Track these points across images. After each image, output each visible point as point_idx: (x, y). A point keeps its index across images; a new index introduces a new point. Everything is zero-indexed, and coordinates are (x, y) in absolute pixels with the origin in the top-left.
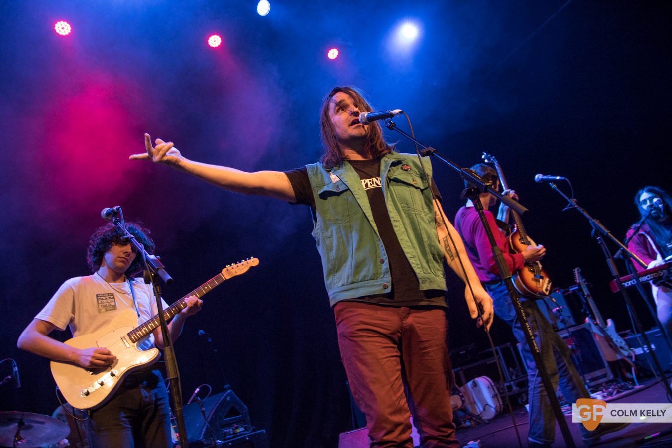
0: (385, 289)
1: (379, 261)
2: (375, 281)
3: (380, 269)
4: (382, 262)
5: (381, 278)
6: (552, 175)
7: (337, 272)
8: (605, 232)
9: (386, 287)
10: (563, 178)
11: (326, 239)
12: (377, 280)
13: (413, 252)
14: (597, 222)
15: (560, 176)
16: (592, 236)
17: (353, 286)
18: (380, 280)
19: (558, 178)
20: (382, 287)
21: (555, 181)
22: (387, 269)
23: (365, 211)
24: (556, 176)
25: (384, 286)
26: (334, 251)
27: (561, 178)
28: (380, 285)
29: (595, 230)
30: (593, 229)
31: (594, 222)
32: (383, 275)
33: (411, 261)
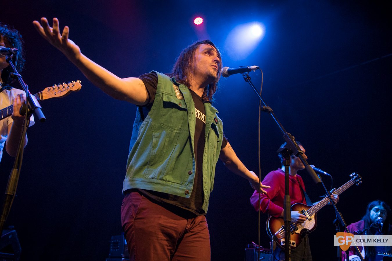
0: (186, 194)
1: (188, 171)
2: (180, 185)
3: (187, 178)
4: (190, 173)
5: (185, 185)
6: (321, 170)
7: (151, 165)
8: (344, 224)
9: (187, 193)
10: (329, 175)
11: (154, 137)
12: (182, 186)
13: (207, 179)
14: (340, 214)
15: (327, 172)
16: (334, 223)
17: (161, 182)
18: (184, 186)
19: (325, 173)
20: (184, 192)
21: (322, 175)
22: (192, 180)
23: (191, 131)
24: (325, 171)
25: (186, 192)
26: (157, 149)
27: (327, 174)
28: (183, 190)
29: (337, 220)
30: (336, 218)
31: (338, 214)
32: (187, 184)
33: (204, 185)
